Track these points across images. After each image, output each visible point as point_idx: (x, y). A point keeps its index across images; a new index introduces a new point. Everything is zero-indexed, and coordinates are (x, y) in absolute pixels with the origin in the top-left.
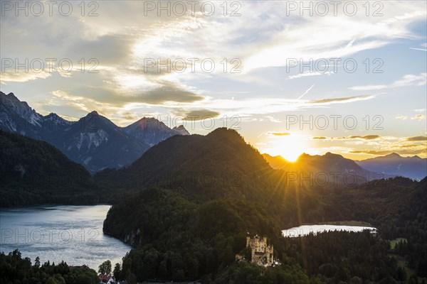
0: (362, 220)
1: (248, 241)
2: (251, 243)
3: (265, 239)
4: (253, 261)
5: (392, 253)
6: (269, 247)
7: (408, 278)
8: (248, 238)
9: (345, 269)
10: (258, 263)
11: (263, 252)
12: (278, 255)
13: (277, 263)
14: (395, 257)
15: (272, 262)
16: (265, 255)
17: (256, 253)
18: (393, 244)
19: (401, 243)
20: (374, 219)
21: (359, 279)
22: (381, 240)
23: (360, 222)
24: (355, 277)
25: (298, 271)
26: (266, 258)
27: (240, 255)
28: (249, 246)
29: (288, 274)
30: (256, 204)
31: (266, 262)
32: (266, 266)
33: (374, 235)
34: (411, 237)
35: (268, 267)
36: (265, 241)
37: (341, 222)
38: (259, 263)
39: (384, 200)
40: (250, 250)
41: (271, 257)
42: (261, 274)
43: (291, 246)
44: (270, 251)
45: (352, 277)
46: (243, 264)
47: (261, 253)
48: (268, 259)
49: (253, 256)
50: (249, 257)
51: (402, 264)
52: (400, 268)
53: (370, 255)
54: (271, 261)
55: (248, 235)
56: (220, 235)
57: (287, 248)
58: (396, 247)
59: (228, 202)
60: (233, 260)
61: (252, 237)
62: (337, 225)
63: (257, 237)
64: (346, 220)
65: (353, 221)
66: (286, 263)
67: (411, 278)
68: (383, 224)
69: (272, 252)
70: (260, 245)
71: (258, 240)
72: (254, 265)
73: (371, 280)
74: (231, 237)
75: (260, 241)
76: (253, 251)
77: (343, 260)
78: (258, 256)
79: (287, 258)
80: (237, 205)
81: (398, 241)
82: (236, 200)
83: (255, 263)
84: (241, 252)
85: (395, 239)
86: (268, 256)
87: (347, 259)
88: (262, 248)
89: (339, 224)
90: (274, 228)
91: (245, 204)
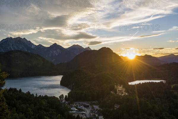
3: (122, 86)
4: (117, 93)
5: (172, 89)
6: (124, 88)
8: (115, 86)
9: (154, 95)
12: (127, 91)
13: (127, 94)
14: (173, 91)
15: (125, 94)
17: (119, 91)
18: (172, 86)
20: (164, 78)
22: (167, 85)
23: (159, 79)
24: (158, 98)
27: (113, 91)
28: (116, 88)
29: (131, 98)
30: (118, 74)
31: (122, 94)
32: (123, 95)
33: (165, 83)
38: (120, 94)
39: (168, 71)
40: (116, 90)
41: (124, 92)
42: (121, 98)
44: (124, 90)
45: (156, 98)
46: (114, 95)
47: (121, 91)
48: (123, 92)
52: (175, 95)
53: (163, 90)
55: (115, 85)
57: (131, 89)
58: (174, 87)
59: (107, 73)
60: (110, 93)
61: (117, 85)
65: (156, 79)
66: (130, 94)
68: (168, 79)
70: (120, 88)
74: (109, 85)
75: (120, 86)
76: (118, 90)
77: (152, 92)
78: (119, 92)
79: (131, 92)
80: (111, 74)
81: (174, 85)
83: (118, 94)
85: (173, 84)
87: (154, 92)
89: (151, 80)
90: (125, 82)
91: (114, 74)
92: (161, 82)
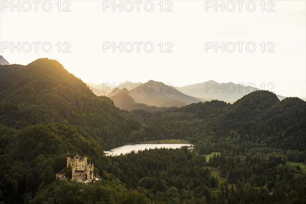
0: (180, 139)
1: (68, 161)
2: (71, 163)
3: (86, 159)
4: (73, 179)
5: (207, 165)
6: (90, 165)
7: (220, 186)
8: (69, 159)
9: (163, 181)
10: (78, 180)
11: (83, 170)
12: (99, 172)
13: (97, 179)
14: (209, 168)
16: (85, 173)
17: (76, 171)
18: (208, 158)
19: (215, 156)
20: (192, 137)
21: (175, 188)
22: (197, 154)
23: (180, 140)
24: (172, 187)
25: (117, 185)
26: (86, 175)
27: (61, 174)
28: (70, 165)
29: (108, 188)
30: (78, 128)
31: (86, 179)
32: (86, 182)
33: (192, 151)
34: (225, 151)
35: (88, 183)
36: (86, 160)
37: (161, 141)
38: (80, 180)
39: (201, 121)
40: (70, 169)
41: (91, 174)
42: (81, 190)
43: (113, 164)
44: (90, 169)
45: (169, 187)
46: (63, 182)
47: (82, 172)
48: (88, 176)
49: (73, 174)
50: (69, 175)
51: (215, 174)
52: (213, 178)
53: (187, 168)
54: (91, 178)
55: (68, 156)
56: (41, 156)
57: (108, 166)
58: (211, 159)
59: (49, 126)
60: (53, 179)
61: (72, 157)
62: (157, 143)
63: (77, 157)
64: (166, 139)
65: (173, 140)
66: (106, 178)
67: (222, 185)
68: (199, 141)
69: (92, 170)
70: (79, 164)
71: (78, 160)
72: (75, 182)
73: (186, 189)
74: (52, 158)
75: (81, 160)
76: (74, 170)
77: (161, 174)
78: (79, 174)
79: (107, 174)
80: (58, 129)
81: (212, 155)
82: (57, 125)
83: (75, 180)
84: (62, 171)
85: (210, 153)
86: (88, 173)
87: (165, 173)
88: (83, 166)
89: (160, 143)
90: (96, 149)
91: (67, 128)
92: (182, 147)
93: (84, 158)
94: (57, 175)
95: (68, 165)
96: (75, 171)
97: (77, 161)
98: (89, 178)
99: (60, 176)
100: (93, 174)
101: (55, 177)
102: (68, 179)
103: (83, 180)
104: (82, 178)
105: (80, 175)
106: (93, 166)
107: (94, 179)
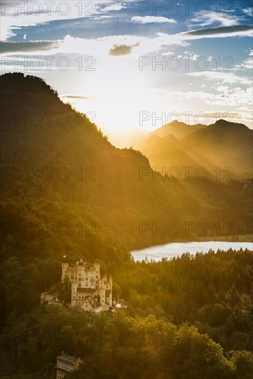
1: (64, 270)
2: (70, 274)
3: (97, 267)
4: (73, 303)
6: (105, 279)
8: (65, 267)
10: (84, 307)
11: (93, 287)
12: (121, 293)
13: (119, 306)
15: (110, 304)
16: (96, 294)
17: (80, 290)
26: (99, 298)
27: (51, 294)
28: (67, 279)
29: (142, 323)
30: (81, 208)
31: (98, 304)
32: (98, 310)
35: (103, 313)
36: (98, 269)
37: (240, 237)
38: (86, 307)
40: (68, 285)
41: (107, 295)
42: (89, 325)
44: (106, 286)
47: (90, 290)
48: (103, 299)
49: (73, 295)
50: (66, 297)
54: (107, 303)
55: (65, 261)
60: (35, 303)
61: (71, 263)
62: (233, 241)
63: (81, 264)
66: (136, 305)
69: (110, 287)
70: (86, 277)
71: (83, 268)
72: (76, 310)
75: (88, 269)
76: (75, 287)
78: (85, 295)
79: (138, 297)
80: (44, 209)
83: (78, 306)
84: (52, 288)
86: (103, 294)
88: (92, 281)
89: (237, 240)
90: (115, 248)
91: (60, 207)
93: (95, 266)
94: (42, 297)
95: (63, 278)
96: (78, 289)
97: (82, 272)
98: (104, 304)
99: (49, 298)
100: (111, 296)
101: (39, 300)
102: (64, 305)
103: (93, 306)
104: (90, 303)
105: (87, 297)
106: (111, 281)
107: (113, 305)
